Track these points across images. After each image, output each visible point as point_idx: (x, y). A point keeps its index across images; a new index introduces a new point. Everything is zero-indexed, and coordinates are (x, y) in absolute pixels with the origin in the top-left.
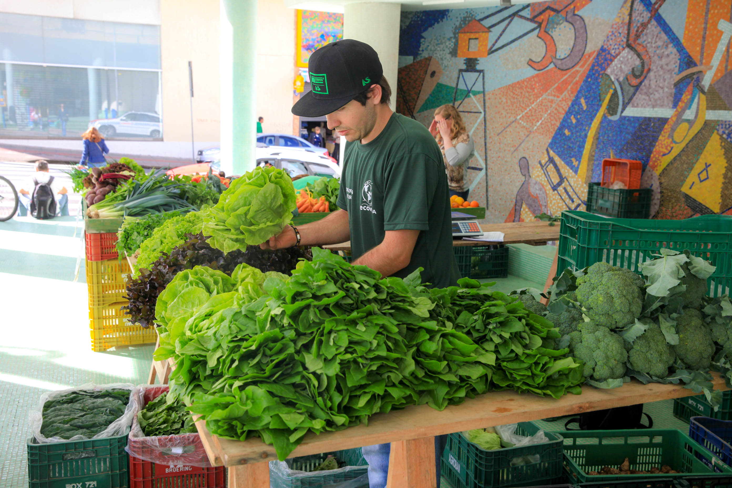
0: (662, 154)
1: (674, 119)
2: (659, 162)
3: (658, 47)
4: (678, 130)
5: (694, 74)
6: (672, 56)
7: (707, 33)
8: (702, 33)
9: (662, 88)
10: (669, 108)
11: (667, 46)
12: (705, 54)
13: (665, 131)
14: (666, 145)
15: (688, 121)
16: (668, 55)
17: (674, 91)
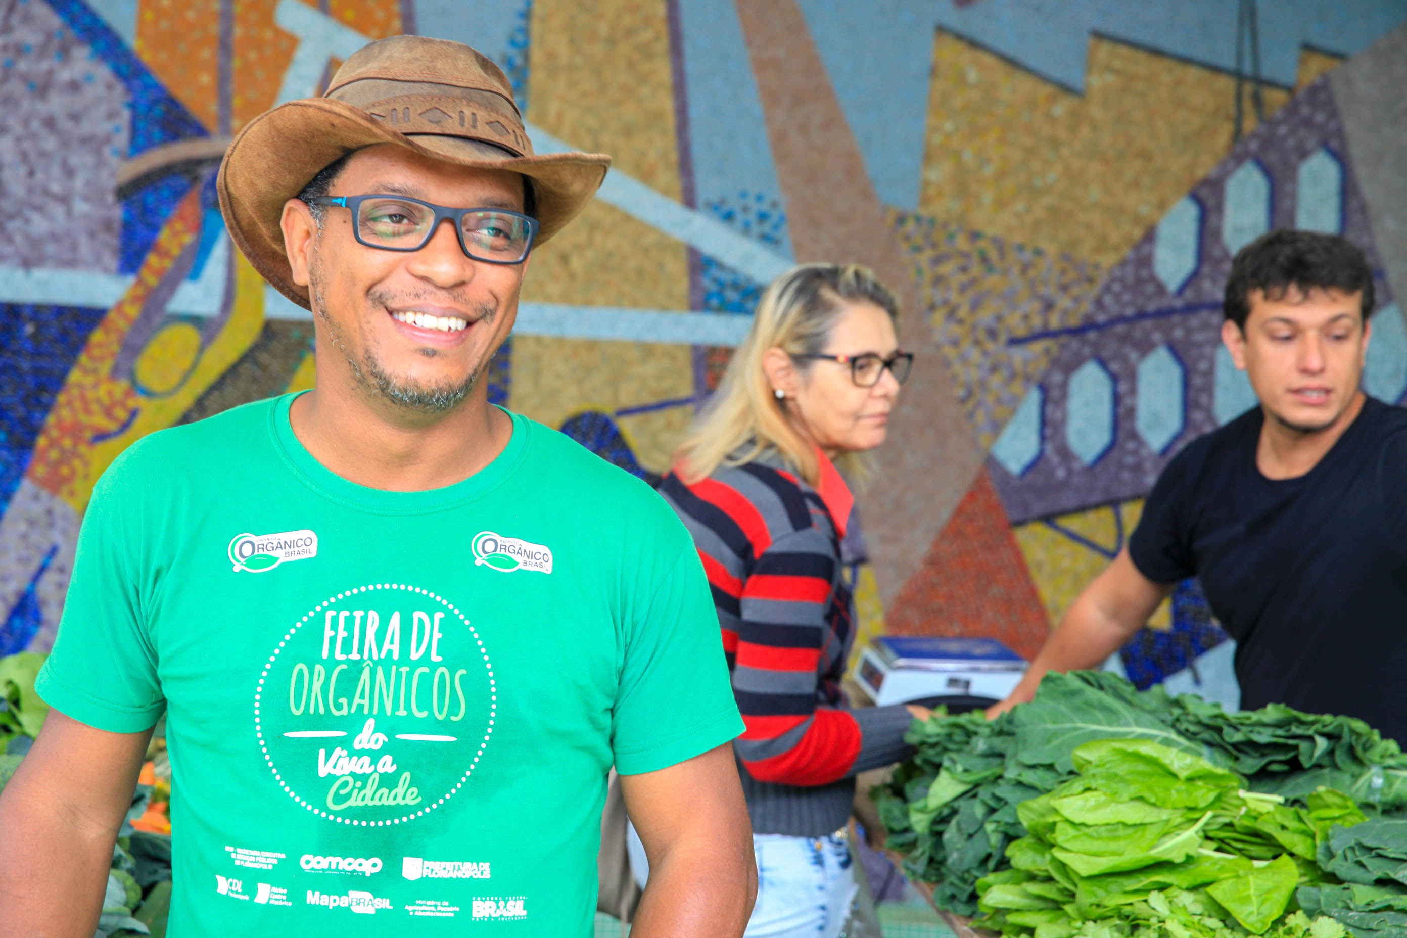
0: (88, 434)
1: (133, 311)
2: (77, 463)
3: (21, 50)
4: (154, 349)
5: (199, 162)
6: (91, 92)
7: (238, 31)
8: (215, 29)
9: (64, 200)
10: (106, 270)
11: (64, 53)
12: (237, 102)
13: (96, 352)
14: (106, 401)
15: (195, 321)
16: (74, 86)
17: (118, 213)
